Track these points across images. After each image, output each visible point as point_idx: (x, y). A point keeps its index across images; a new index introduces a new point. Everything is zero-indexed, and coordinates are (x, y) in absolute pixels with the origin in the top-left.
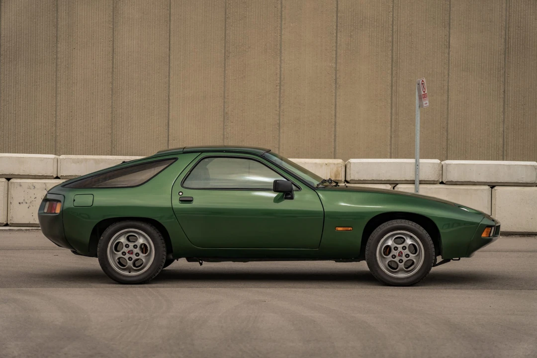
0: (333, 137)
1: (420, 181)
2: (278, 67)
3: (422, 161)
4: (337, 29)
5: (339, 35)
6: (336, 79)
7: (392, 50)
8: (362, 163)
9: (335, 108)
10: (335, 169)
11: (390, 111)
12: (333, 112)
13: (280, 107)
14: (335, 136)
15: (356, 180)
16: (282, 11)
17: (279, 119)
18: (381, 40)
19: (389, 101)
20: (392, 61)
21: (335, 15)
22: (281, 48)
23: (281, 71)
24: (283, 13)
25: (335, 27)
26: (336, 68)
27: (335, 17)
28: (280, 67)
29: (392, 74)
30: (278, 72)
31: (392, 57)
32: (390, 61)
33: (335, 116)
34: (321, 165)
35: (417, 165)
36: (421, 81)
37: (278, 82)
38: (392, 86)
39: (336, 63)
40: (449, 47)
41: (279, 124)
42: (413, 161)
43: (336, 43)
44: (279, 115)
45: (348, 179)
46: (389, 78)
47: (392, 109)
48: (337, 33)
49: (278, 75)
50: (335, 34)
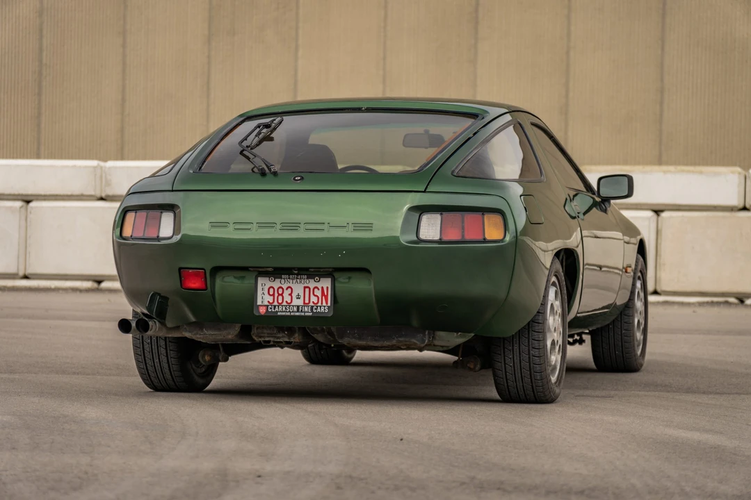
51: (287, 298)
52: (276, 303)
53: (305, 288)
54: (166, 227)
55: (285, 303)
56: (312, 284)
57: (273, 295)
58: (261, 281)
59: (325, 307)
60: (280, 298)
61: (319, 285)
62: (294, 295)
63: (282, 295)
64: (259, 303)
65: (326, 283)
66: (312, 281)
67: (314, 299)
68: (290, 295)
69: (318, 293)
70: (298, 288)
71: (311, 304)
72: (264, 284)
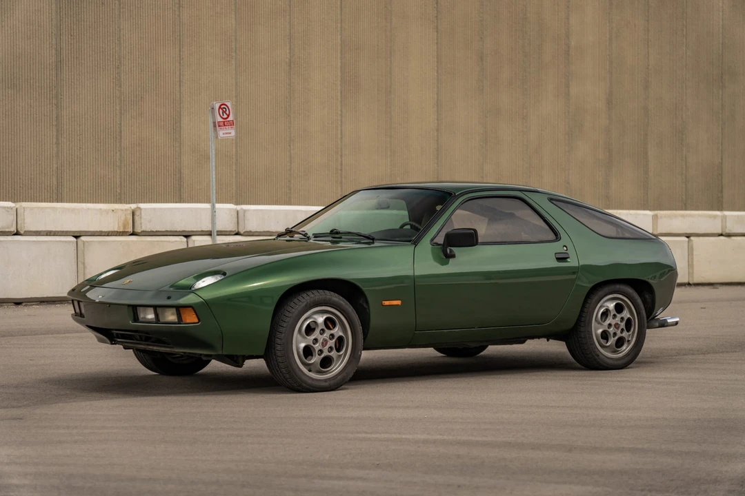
1: (218, 231)
3: (218, 206)
8: (154, 209)
10: (123, 218)
15: (148, 232)
34: (107, 211)
35: (213, 210)
36: (217, 106)
42: (207, 206)
45: (138, 230)
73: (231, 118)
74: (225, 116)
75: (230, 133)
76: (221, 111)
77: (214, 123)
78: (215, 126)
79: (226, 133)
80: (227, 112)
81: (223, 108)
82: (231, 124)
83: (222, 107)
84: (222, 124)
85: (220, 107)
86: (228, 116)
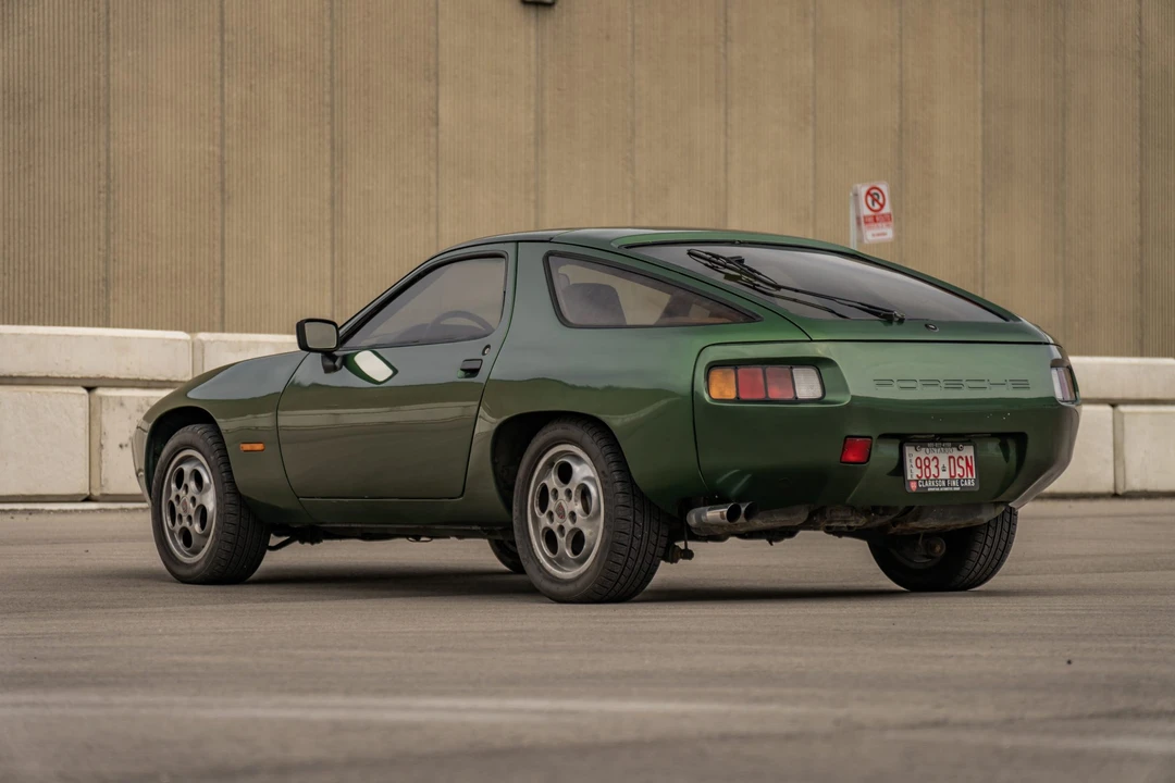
0: (218, 312)
2: (102, 148)
4: (222, 70)
5: (226, 85)
6: (223, 183)
7: (331, 123)
9: (223, 248)
11: (328, 255)
12: (218, 257)
13: (108, 242)
14: (223, 310)
16: (108, 22)
17: (107, 270)
18: (310, 99)
19: (328, 235)
20: (333, 148)
21: (217, 38)
22: (108, 105)
23: (108, 158)
24: (111, 26)
25: (218, 65)
26: (222, 157)
27: (218, 43)
28: (108, 151)
29: (332, 176)
30: (103, 159)
31: (332, 141)
32: (328, 147)
33: (223, 264)
36: (863, 190)
37: (103, 182)
38: (332, 203)
39: (222, 146)
40: (437, 124)
41: (106, 281)
43: (222, 100)
44: (106, 260)
46: (327, 185)
47: (333, 253)
48: (222, 78)
49: (103, 168)
50: (218, 82)
51: (934, 471)
52: (924, 478)
53: (950, 457)
54: (807, 386)
55: (932, 477)
56: (956, 453)
57: (921, 467)
58: (909, 450)
59: (970, 481)
60: (927, 470)
61: (963, 454)
62: (940, 467)
63: (928, 467)
64: (909, 478)
65: (968, 452)
66: (955, 449)
67: (959, 471)
68: (937, 466)
69: (963, 463)
70: (943, 459)
71: (957, 477)
72: (912, 455)
73: (887, 209)
74: (877, 207)
75: (884, 234)
76: (870, 199)
77: (858, 219)
78: (859, 223)
79: (878, 235)
80: (881, 200)
81: (873, 194)
82: (887, 218)
83: (873, 191)
84: (870, 219)
85: (868, 193)
86: (882, 206)
